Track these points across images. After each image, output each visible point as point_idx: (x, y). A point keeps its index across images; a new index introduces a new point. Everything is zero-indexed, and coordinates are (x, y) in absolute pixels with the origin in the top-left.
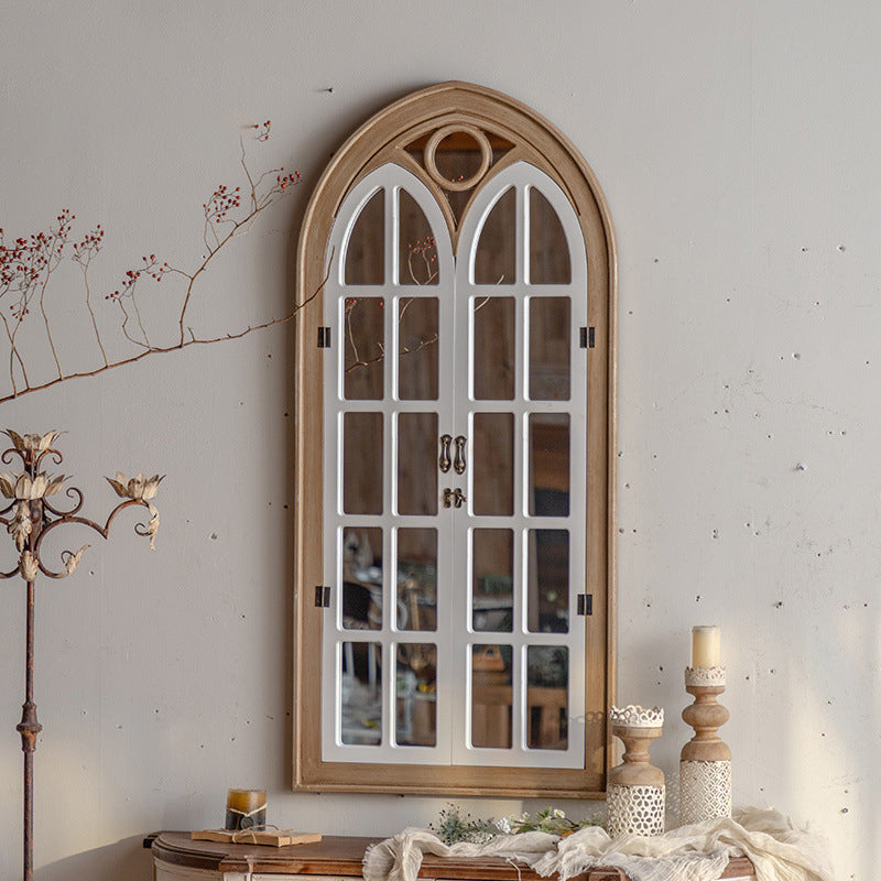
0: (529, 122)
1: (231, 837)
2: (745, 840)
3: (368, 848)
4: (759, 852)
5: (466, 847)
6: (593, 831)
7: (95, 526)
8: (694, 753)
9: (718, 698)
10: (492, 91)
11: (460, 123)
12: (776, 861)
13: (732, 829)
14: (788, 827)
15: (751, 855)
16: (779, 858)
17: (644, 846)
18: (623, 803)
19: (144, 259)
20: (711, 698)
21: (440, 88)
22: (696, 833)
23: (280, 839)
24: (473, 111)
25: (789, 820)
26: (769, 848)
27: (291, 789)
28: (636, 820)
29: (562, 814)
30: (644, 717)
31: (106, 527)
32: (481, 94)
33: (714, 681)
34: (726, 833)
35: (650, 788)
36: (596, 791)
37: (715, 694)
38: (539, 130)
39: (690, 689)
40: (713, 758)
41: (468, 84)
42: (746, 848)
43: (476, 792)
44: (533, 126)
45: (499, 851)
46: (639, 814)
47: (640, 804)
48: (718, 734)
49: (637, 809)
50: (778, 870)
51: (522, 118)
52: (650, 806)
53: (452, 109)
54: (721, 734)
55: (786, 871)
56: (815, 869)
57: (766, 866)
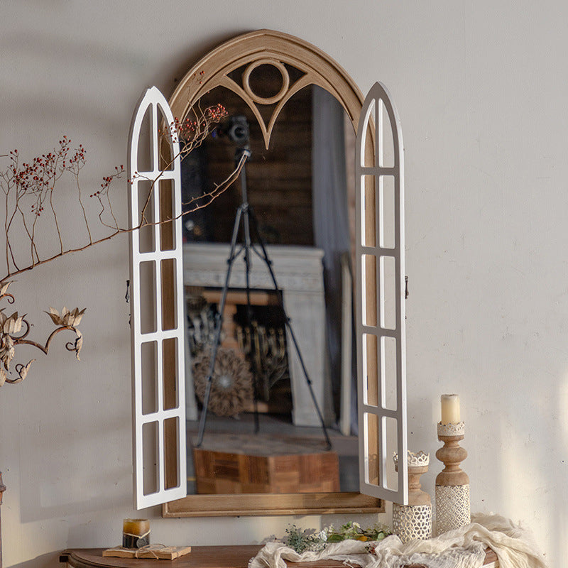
0: (315, 57)
1: (134, 554)
2: (489, 538)
3: (250, 561)
4: (497, 545)
5: (309, 554)
6: (393, 539)
7: (39, 346)
8: (448, 480)
9: (459, 443)
10: (290, 36)
11: (268, 58)
12: (510, 551)
13: (480, 531)
14: (511, 527)
15: (494, 548)
16: (510, 548)
17: (430, 547)
18: (408, 518)
19: (116, 168)
20: (456, 443)
21: (255, 34)
22: (457, 536)
23: (173, 554)
24: (276, 50)
25: (511, 522)
26: (505, 542)
27: (162, 515)
28: (417, 528)
29: (358, 525)
30: (420, 460)
31: (47, 346)
32: (283, 38)
33: (460, 432)
34: (476, 534)
35: (425, 506)
36: (373, 507)
37: (457, 440)
38: (323, 62)
39: (441, 438)
40: (461, 483)
41: (275, 31)
42: (489, 543)
43: (292, 512)
44: (319, 59)
45: (331, 555)
46: (419, 524)
47: (419, 518)
48: (460, 467)
49: (417, 521)
50: (511, 557)
51: (311, 54)
52: (425, 519)
53: (262, 48)
54: (462, 466)
55: (516, 557)
56: (535, 554)
57: (503, 554)
